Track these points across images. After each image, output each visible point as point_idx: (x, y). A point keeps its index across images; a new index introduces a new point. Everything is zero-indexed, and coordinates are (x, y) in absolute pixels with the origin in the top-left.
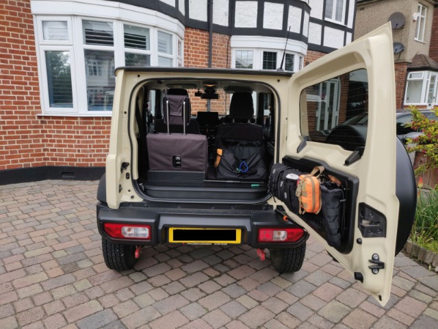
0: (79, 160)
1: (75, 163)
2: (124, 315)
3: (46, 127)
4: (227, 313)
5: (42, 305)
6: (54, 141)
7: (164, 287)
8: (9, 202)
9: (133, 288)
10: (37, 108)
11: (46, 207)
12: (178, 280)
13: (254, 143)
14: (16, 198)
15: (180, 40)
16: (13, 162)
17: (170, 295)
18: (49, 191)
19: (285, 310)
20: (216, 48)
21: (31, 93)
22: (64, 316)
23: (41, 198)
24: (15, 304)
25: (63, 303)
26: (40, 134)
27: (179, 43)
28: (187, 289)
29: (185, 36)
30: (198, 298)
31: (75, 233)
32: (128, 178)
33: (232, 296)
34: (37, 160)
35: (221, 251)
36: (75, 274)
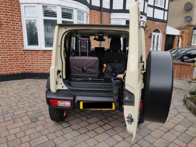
0: (41, 70)
1: (39, 71)
2: (58, 143)
3: (26, 55)
4: (108, 144)
5: (20, 138)
6: (30, 61)
7: (78, 130)
8: (9, 89)
9: (63, 130)
10: (22, 46)
11: (26, 91)
12: (85, 127)
13: (122, 61)
14: (12, 87)
15: (87, 15)
16: (12, 70)
17: (81, 134)
18: (27, 84)
19: (137, 143)
20: (104, 19)
21: (19, 39)
22: (30, 143)
23: (24, 87)
24: (8, 137)
25: (30, 137)
26: (24, 58)
27: (87, 16)
28: (89, 131)
29: (90, 13)
30: (94, 136)
31: (38, 103)
32: (60, 78)
33: (111, 135)
34: (23, 70)
35: (105, 113)
36: (36, 123)
